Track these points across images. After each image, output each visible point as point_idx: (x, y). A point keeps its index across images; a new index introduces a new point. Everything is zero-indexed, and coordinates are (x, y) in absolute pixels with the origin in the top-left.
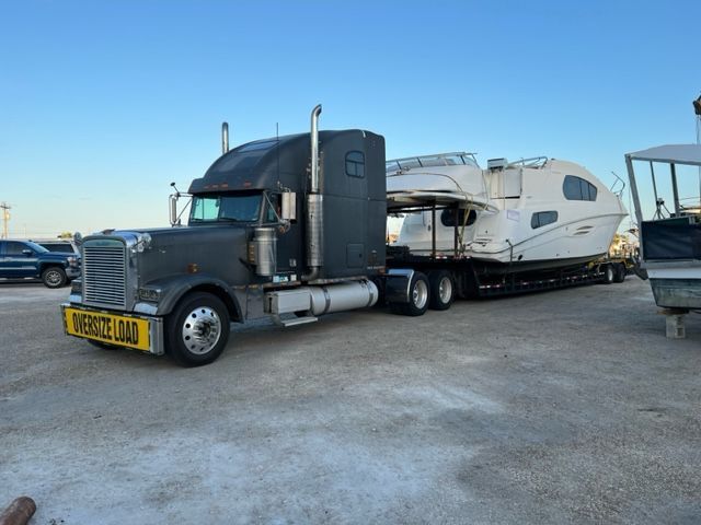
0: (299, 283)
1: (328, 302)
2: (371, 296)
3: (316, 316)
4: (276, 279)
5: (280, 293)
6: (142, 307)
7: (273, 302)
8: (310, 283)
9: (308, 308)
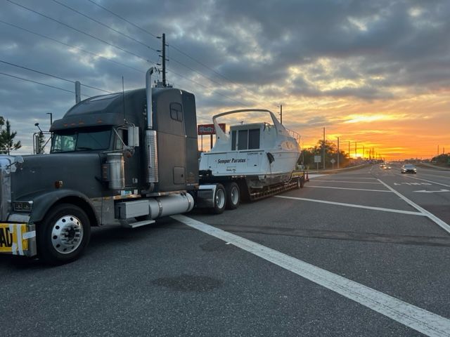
0: (140, 196)
1: (161, 209)
2: (190, 204)
3: (154, 219)
4: (123, 193)
5: (127, 203)
6: (14, 217)
7: (121, 210)
8: (147, 196)
9: (147, 213)
